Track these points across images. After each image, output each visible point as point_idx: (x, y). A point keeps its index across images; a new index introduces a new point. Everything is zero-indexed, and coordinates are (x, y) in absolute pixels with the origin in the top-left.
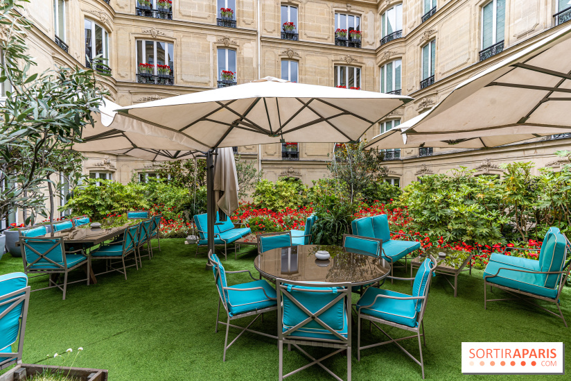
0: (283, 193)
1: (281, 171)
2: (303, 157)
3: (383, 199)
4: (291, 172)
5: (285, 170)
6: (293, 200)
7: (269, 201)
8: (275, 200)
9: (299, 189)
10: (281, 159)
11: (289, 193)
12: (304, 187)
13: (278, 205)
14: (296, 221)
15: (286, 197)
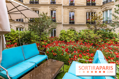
0: (69, 34)
1: (69, 28)
2: (76, 23)
3: (109, 37)
4: (72, 28)
5: (70, 27)
6: (73, 37)
7: (64, 37)
8: (66, 37)
9: (75, 33)
10: (69, 24)
11: (71, 35)
12: (76, 32)
13: (67, 39)
14: (75, 48)
15: (70, 36)
